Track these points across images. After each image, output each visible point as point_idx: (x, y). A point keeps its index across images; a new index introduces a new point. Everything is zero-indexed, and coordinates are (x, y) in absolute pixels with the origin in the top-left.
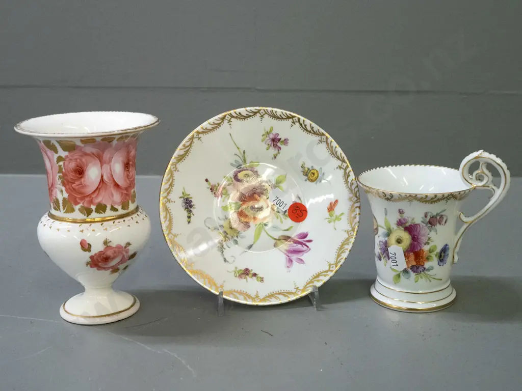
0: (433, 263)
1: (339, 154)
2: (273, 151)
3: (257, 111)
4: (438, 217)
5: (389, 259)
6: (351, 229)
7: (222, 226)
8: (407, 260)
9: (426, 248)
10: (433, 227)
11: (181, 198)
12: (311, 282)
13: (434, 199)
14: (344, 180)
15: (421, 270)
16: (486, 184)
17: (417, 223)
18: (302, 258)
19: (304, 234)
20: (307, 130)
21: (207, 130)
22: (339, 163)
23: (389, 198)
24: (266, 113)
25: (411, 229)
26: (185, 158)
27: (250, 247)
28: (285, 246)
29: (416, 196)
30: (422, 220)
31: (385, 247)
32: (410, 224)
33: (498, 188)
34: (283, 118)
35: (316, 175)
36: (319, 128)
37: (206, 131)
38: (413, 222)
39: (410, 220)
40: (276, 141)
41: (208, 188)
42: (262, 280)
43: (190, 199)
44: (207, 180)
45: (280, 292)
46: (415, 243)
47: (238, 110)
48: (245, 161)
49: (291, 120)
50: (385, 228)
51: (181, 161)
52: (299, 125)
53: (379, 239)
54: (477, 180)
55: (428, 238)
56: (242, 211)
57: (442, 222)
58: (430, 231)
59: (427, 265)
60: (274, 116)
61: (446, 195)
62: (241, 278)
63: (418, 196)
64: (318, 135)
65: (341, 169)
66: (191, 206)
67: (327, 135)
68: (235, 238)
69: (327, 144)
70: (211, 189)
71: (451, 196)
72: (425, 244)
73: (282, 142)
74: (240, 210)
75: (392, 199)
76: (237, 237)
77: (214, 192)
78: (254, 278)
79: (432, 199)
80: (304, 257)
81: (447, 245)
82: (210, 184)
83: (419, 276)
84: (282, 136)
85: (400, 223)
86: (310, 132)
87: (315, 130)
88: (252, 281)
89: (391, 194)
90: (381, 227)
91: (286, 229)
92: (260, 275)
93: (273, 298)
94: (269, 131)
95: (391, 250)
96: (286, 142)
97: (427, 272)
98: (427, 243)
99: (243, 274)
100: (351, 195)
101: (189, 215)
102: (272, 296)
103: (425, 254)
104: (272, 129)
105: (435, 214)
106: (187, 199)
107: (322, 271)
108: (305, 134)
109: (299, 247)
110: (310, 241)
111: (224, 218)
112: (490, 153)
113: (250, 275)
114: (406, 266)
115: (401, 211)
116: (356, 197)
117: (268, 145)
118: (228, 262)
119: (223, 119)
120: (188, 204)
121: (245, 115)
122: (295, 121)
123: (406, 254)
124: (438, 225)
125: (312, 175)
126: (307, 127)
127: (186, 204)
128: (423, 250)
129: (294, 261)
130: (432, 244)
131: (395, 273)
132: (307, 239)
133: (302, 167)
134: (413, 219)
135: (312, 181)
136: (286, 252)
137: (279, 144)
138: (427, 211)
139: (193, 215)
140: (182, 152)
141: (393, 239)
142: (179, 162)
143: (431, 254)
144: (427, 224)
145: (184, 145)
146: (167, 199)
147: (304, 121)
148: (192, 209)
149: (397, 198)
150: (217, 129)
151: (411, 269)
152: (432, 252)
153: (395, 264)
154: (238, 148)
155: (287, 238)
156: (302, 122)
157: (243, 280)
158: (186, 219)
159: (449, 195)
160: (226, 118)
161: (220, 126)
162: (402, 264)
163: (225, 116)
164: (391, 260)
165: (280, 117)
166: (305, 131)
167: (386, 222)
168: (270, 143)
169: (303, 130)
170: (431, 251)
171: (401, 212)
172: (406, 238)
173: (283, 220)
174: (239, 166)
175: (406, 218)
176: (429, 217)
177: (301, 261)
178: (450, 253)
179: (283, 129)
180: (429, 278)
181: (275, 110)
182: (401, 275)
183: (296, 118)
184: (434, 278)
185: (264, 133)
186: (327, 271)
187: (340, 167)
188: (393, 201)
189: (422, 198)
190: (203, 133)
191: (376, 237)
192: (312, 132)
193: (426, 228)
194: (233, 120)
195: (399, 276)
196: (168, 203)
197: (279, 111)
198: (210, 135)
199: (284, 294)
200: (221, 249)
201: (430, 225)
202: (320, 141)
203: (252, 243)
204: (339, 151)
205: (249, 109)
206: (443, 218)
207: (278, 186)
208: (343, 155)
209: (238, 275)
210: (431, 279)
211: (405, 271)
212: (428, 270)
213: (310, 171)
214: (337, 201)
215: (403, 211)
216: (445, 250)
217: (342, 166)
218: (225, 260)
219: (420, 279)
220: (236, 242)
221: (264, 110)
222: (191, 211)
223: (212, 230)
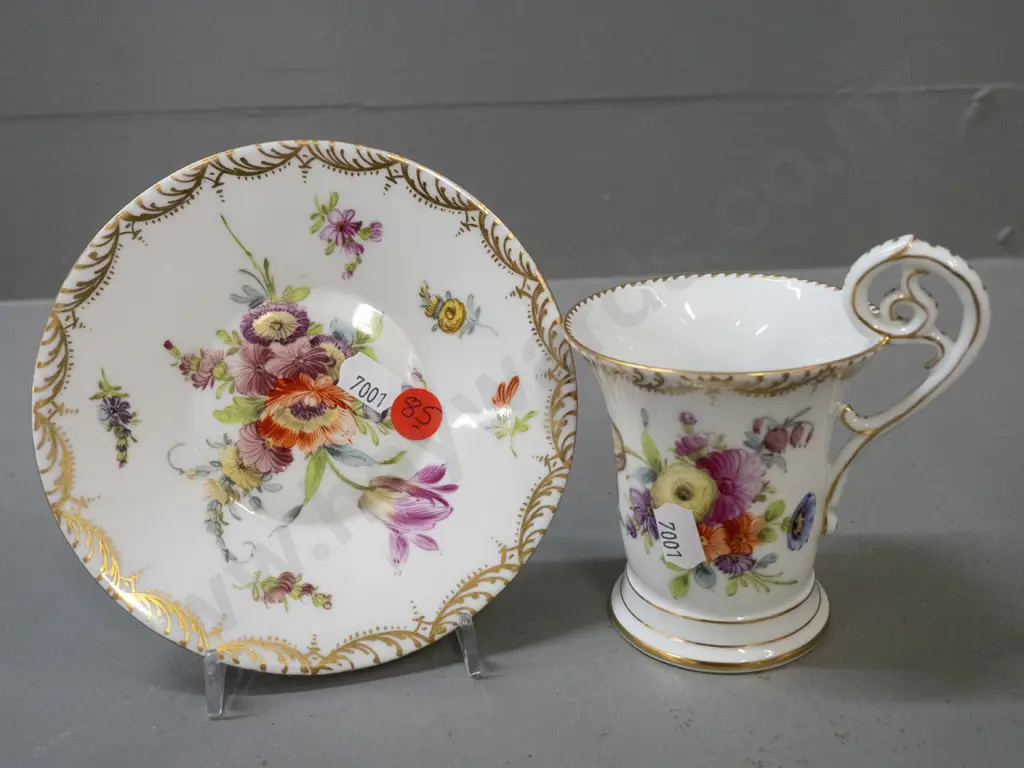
0: (777, 544)
1: (515, 257)
2: (342, 257)
3: (288, 152)
4: (789, 430)
5: (657, 537)
6: (553, 453)
7: (217, 464)
8: (705, 543)
9: (756, 510)
10: (776, 454)
11: (95, 397)
12: (457, 599)
13: (782, 385)
14: (533, 326)
15: (744, 566)
16: (919, 330)
17: (730, 446)
18: (431, 534)
19: (434, 469)
20: (428, 197)
21: (158, 209)
22: (517, 280)
23: (655, 385)
24: (316, 157)
25: (715, 464)
26: (98, 290)
27: (296, 513)
28: (387, 505)
29: (731, 378)
30: (746, 439)
31: (646, 508)
32: (710, 449)
33: (954, 339)
34: (362, 169)
35: (459, 314)
36: (459, 189)
37: (153, 214)
38: (722, 444)
39: (712, 440)
40: (347, 230)
41: (173, 365)
42: (327, 602)
43: (123, 400)
44: (168, 345)
45: (375, 632)
46: (728, 499)
47: (239, 152)
48: (270, 286)
49: (384, 172)
50: (645, 459)
51: (89, 299)
52: (407, 185)
53: (629, 483)
54: (892, 319)
55: (760, 485)
56: (269, 420)
57: (798, 439)
58: (769, 466)
59: (759, 552)
60: (339, 165)
61: (814, 372)
62: (272, 601)
63: (736, 378)
64: (458, 208)
65: (524, 297)
66: (126, 418)
67: (481, 207)
68: (255, 493)
69: (485, 232)
70: (182, 367)
71: (827, 373)
72: (754, 501)
73: (367, 230)
74: (263, 416)
75: (663, 387)
76: (259, 489)
77: (191, 373)
78: (307, 598)
79: (776, 384)
80: (438, 531)
81: (809, 495)
82: (177, 354)
83: (738, 580)
84: (365, 217)
85: (685, 448)
86: (437, 202)
87: (449, 195)
88: (300, 607)
89: (658, 374)
90: (635, 455)
91: (388, 459)
92: (323, 588)
93: (356, 651)
94: (327, 205)
95: (661, 515)
96: (375, 230)
97: (760, 571)
98: (760, 498)
99: (275, 589)
100: (552, 365)
101: (123, 442)
102: (353, 644)
103: (755, 526)
104: (335, 198)
105: (780, 421)
106: (112, 400)
107: (484, 569)
108: (423, 207)
109: (424, 504)
110: (451, 488)
111: (222, 441)
112: (933, 244)
113: (295, 592)
114: (703, 558)
115: (687, 416)
116: (566, 367)
117: (330, 241)
118: (235, 559)
119: (198, 178)
120: (118, 413)
121: (259, 165)
122: (394, 174)
123: (704, 525)
124: (789, 447)
125: (450, 316)
126: (428, 188)
127: (110, 415)
128: (748, 518)
129: (412, 546)
130: (771, 499)
131: (674, 574)
132: (443, 482)
133: (423, 295)
134: (721, 438)
135: (450, 330)
136: (390, 521)
137: (357, 238)
138: (759, 416)
139: (135, 440)
140: (89, 275)
141: (667, 485)
142: (81, 302)
143: (771, 525)
144: (758, 449)
145: (93, 255)
146: (54, 404)
147: (418, 172)
148: (128, 426)
149: (675, 385)
150: (185, 205)
151: (717, 564)
152: (771, 519)
153: (674, 552)
154: (249, 254)
155: (393, 483)
156: (412, 175)
157: (276, 608)
158: (116, 453)
159: (821, 372)
160: (207, 175)
161: (193, 197)
162: (693, 551)
163: (204, 169)
164: (663, 540)
165: (355, 165)
166: (424, 200)
167: (647, 444)
168: (333, 237)
169: (419, 196)
170: (768, 517)
171: (686, 420)
172: (703, 487)
173: (381, 436)
174: (255, 303)
175: (703, 436)
176: (764, 431)
177: (429, 543)
178: (817, 514)
179: (365, 196)
180: (764, 584)
181: (339, 146)
182: (692, 579)
183: (397, 167)
184: (777, 583)
185: (315, 210)
186: (496, 569)
187: (520, 292)
188: (663, 392)
189: (747, 384)
190: (143, 218)
191: (621, 476)
192: (442, 201)
193: (758, 459)
194: (225, 178)
195: (684, 580)
196: (57, 415)
197: (350, 151)
198: (166, 223)
199: (386, 637)
200: (217, 524)
201: (766, 451)
202: (464, 225)
203: (299, 503)
204: (516, 247)
205: (267, 146)
206: (802, 428)
207: (362, 348)
208: (527, 258)
209: (262, 594)
210: (768, 585)
211: (702, 570)
212: (763, 564)
213: (444, 304)
214: (515, 381)
215: (692, 418)
216: (804, 510)
217: (526, 289)
218: (228, 555)
219: (740, 588)
220: (257, 504)
221: (310, 149)
222: (126, 431)
223: (191, 477)
